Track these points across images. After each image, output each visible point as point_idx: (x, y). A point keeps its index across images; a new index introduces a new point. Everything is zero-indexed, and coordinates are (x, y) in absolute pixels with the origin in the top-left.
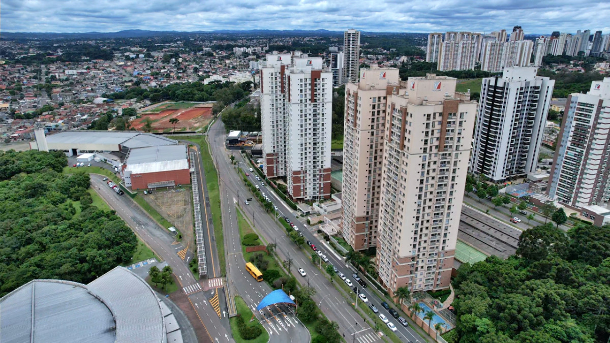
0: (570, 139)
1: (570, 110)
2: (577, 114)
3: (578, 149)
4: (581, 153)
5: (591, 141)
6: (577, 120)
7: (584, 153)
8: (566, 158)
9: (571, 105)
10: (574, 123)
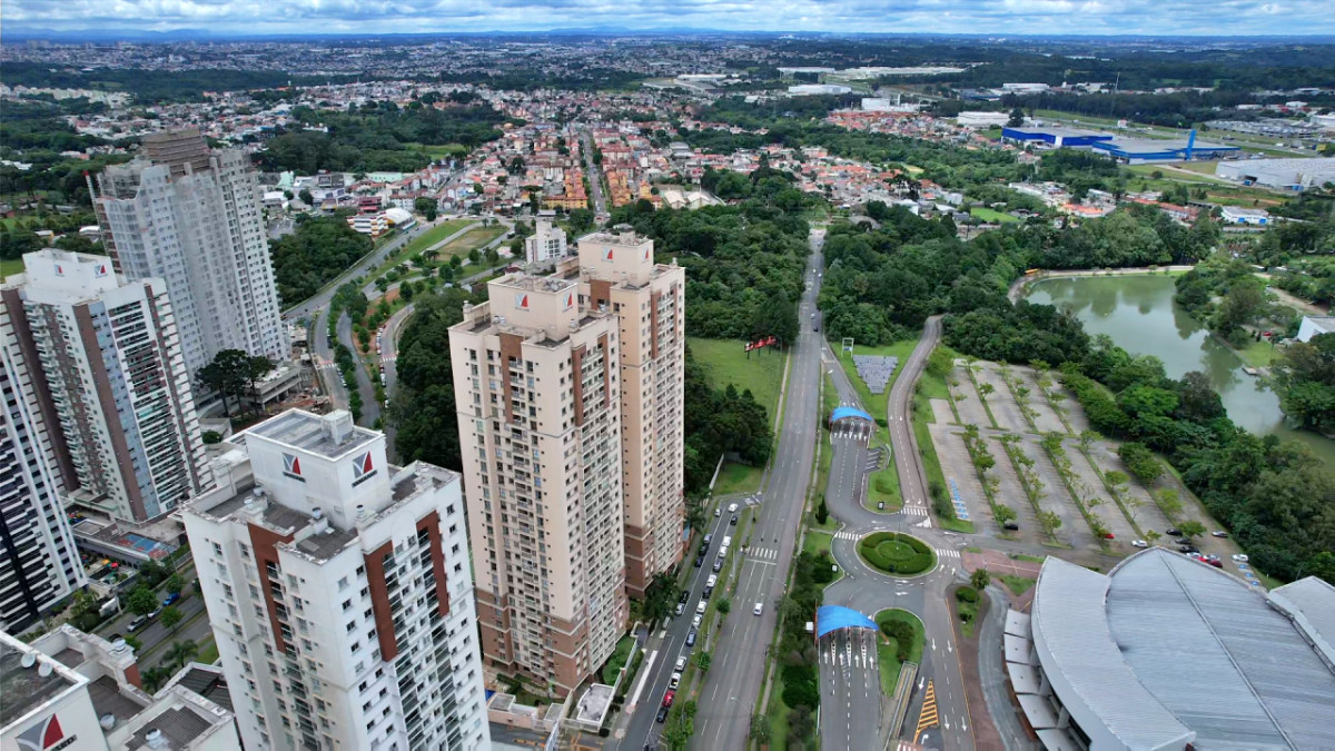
0: (130, 386)
1: (98, 334)
2: (118, 334)
3: (154, 395)
4: (162, 397)
5: (167, 365)
6: (121, 345)
7: (168, 393)
8: (142, 425)
9: (95, 323)
10: (121, 354)
